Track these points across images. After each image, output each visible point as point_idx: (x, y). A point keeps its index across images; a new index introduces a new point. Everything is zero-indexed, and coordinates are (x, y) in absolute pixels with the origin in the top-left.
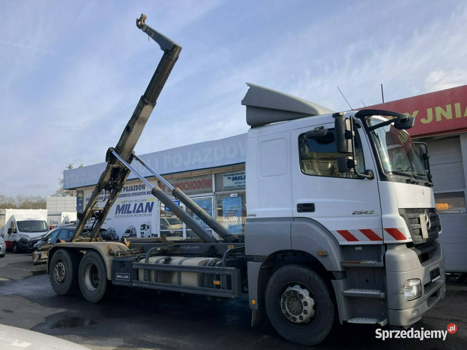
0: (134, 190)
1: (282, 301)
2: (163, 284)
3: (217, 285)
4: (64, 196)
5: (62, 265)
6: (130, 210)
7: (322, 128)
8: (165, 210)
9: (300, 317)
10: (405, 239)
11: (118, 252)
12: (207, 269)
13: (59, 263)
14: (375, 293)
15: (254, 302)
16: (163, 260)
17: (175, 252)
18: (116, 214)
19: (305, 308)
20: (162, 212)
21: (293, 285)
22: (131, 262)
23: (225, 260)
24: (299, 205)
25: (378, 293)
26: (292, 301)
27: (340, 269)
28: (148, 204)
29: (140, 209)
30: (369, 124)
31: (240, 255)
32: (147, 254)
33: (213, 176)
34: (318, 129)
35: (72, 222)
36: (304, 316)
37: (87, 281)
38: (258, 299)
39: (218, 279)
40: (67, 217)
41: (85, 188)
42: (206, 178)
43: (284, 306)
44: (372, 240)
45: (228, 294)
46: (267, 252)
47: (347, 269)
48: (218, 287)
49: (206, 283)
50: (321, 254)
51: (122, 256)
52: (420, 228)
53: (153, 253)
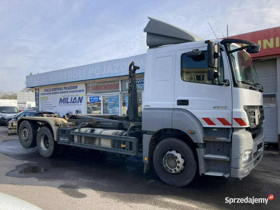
0: (71, 89)
1: (163, 159)
2: (89, 145)
3: (123, 147)
4: (28, 91)
5: (26, 130)
6: (68, 101)
7: (198, 50)
8: (90, 102)
9: (174, 170)
10: (246, 125)
11: (61, 124)
12: (117, 137)
13: (24, 129)
14: (224, 158)
15: (146, 159)
16: (90, 130)
17: (97, 126)
18: (60, 103)
19: (178, 165)
20: (88, 103)
21: (171, 150)
22: (69, 130)
23: (129, 132)
24: (178, 101)
25: (226, 158)
26: (170, 160)
27: (202, 142)
28: (79, 98)
29: (75, 101)
30: (229, 49)
31: (138, 129)
32: (80, 126)
33: (120, 81)
34: (195, 51)
35: (33, 108)
36: (177, 170)
37: (42, 145)
38: (149, 157)
39: (124, 144)
40: (29, 105)
41: (40, 87)
42: (115, 83)
43: (165, 163)
44: (224, 125)
45: (130, 153)
46: (156, 129)
47: (207, 142)
48: (124, 148)
49: (116, 146)
50: (191, 132)
51: (63, 127)
52: (254, 118)
53: (83, 125)
